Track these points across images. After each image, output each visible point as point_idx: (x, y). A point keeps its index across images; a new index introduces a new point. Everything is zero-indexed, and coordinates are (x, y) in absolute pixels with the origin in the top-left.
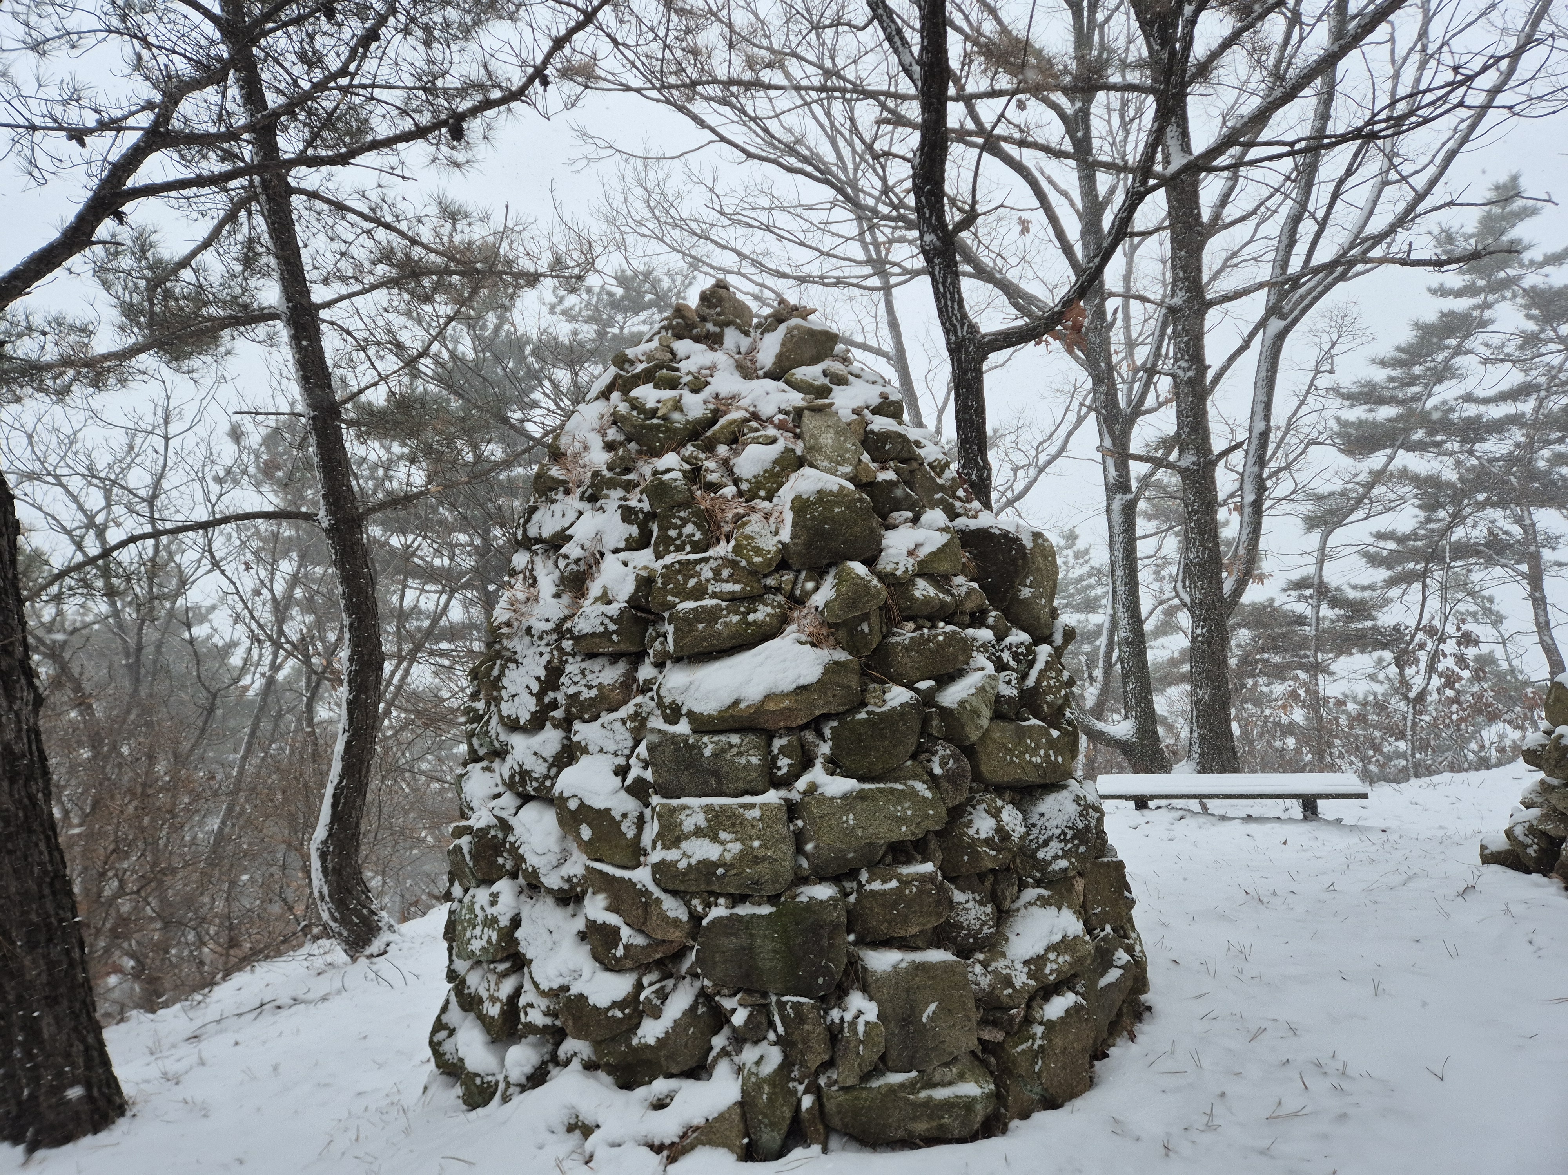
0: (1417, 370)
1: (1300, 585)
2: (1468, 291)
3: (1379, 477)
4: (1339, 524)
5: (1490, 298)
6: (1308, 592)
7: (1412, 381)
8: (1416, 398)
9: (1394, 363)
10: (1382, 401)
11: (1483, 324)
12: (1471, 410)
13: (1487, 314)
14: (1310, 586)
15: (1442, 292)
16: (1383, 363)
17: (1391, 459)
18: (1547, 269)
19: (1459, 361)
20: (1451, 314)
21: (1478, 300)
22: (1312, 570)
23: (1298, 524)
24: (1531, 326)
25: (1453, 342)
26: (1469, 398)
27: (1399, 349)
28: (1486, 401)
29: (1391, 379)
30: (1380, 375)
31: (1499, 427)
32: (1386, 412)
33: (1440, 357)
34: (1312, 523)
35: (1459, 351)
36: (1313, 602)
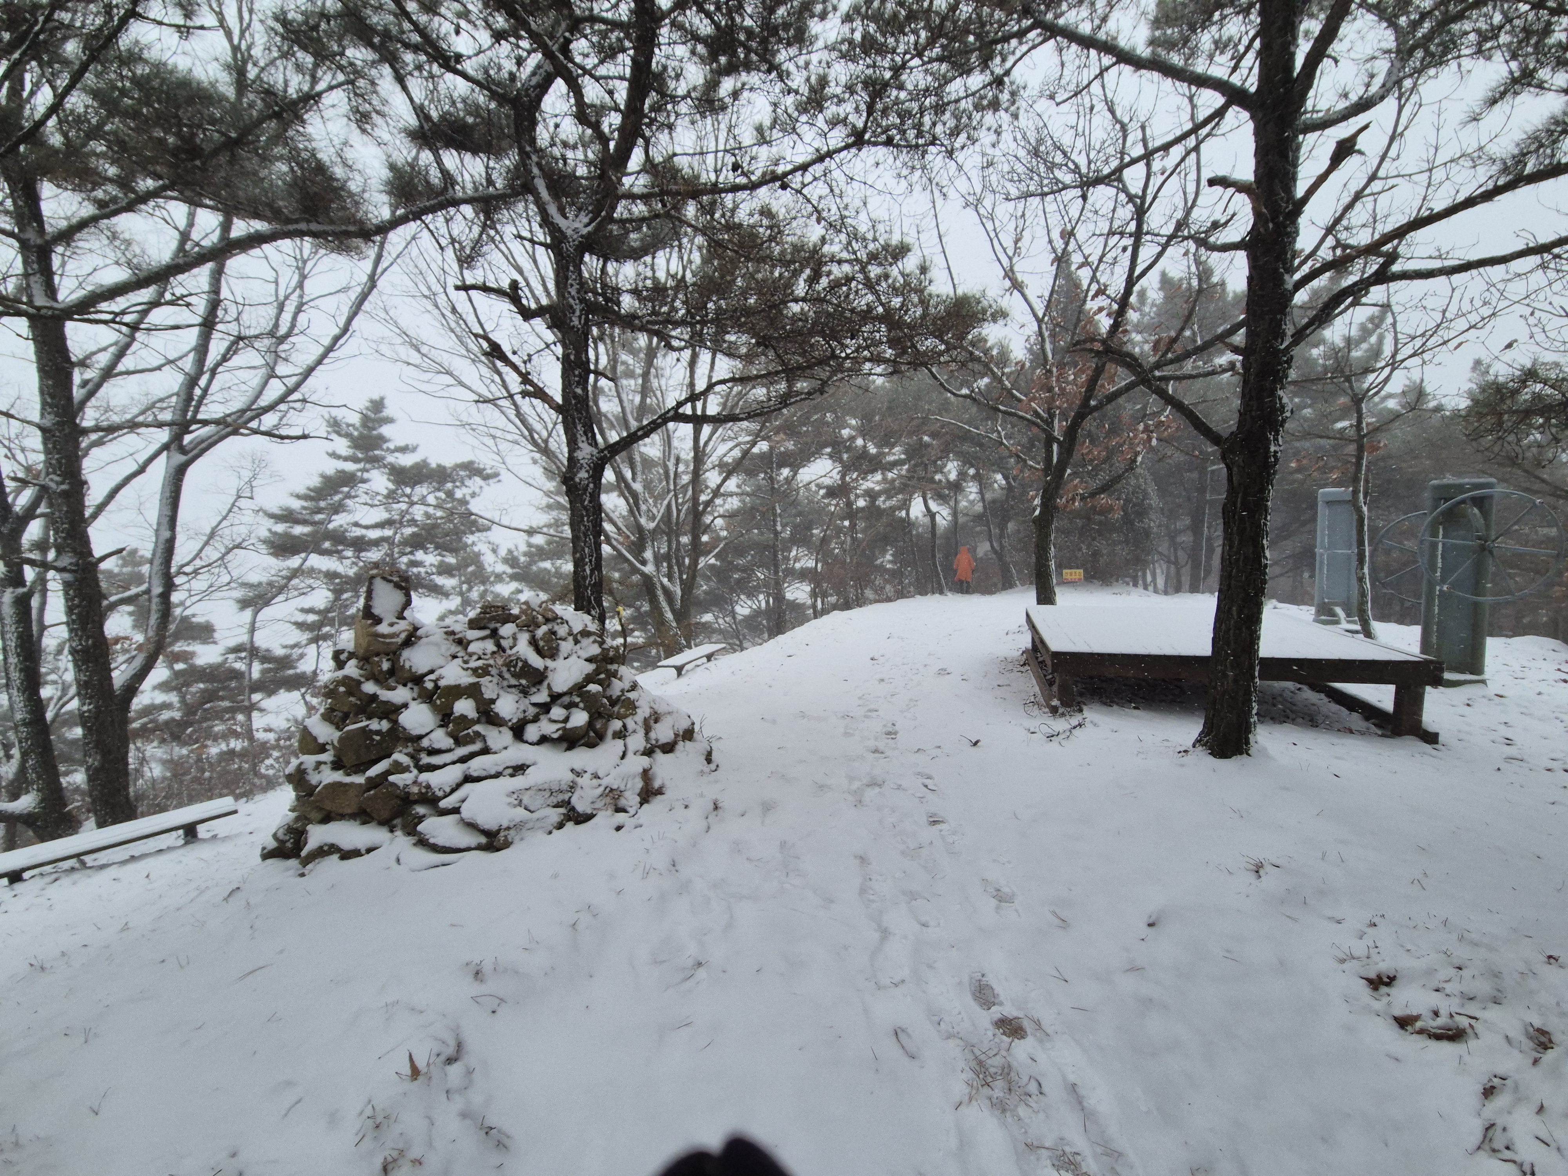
0: (322, 504)
1: (237, 649)
2: (354, 459)
3: (296, 573)
4: (267, 603)
5: (368, 466)
6: (243, 654)
7: (319, 511)
8: (321, 522)
9: (306, 498)
10: (297, 522)
11: (364, 481)
12: (358, 532)
13: (366, 475)
14: (245, 650)
15: (334, 455)
16: (298, 497)
17: (305, 560)
18: (397, 454)
19: (348, 502)
20: (343, 472)
21: (361, 466)
22: (244, 638)
23: (234, 607)
24: (391, 486)
25: (346, 489)
26: (356, 524)
27: (309, 489)
28: (367, 527)
29: (304, 508)
30: (296, 505)
31: (376, 543)
32: (299, 530)
33: (337, 498)
34: (244, 604)
35: (348, 496)
36: (247, 661)
